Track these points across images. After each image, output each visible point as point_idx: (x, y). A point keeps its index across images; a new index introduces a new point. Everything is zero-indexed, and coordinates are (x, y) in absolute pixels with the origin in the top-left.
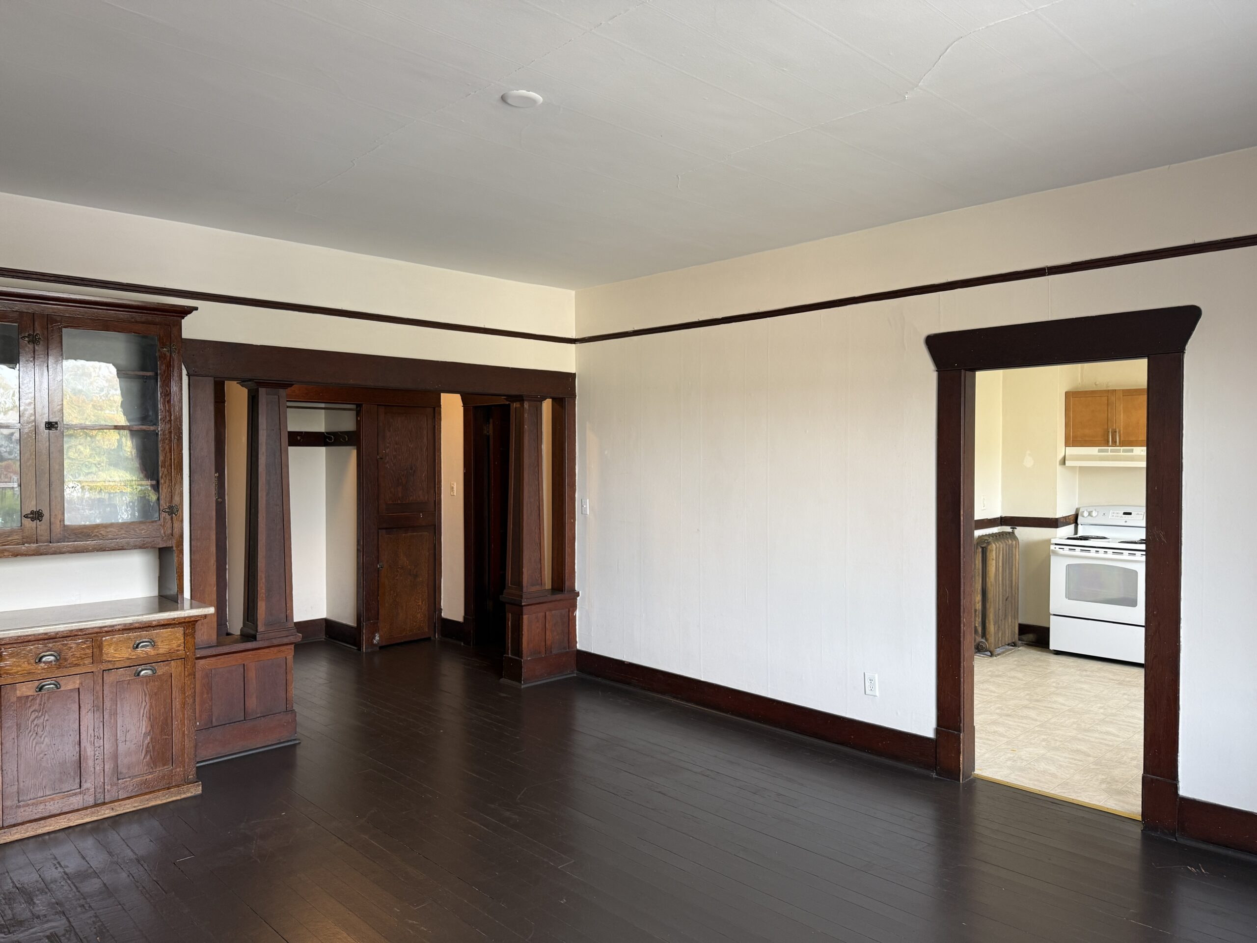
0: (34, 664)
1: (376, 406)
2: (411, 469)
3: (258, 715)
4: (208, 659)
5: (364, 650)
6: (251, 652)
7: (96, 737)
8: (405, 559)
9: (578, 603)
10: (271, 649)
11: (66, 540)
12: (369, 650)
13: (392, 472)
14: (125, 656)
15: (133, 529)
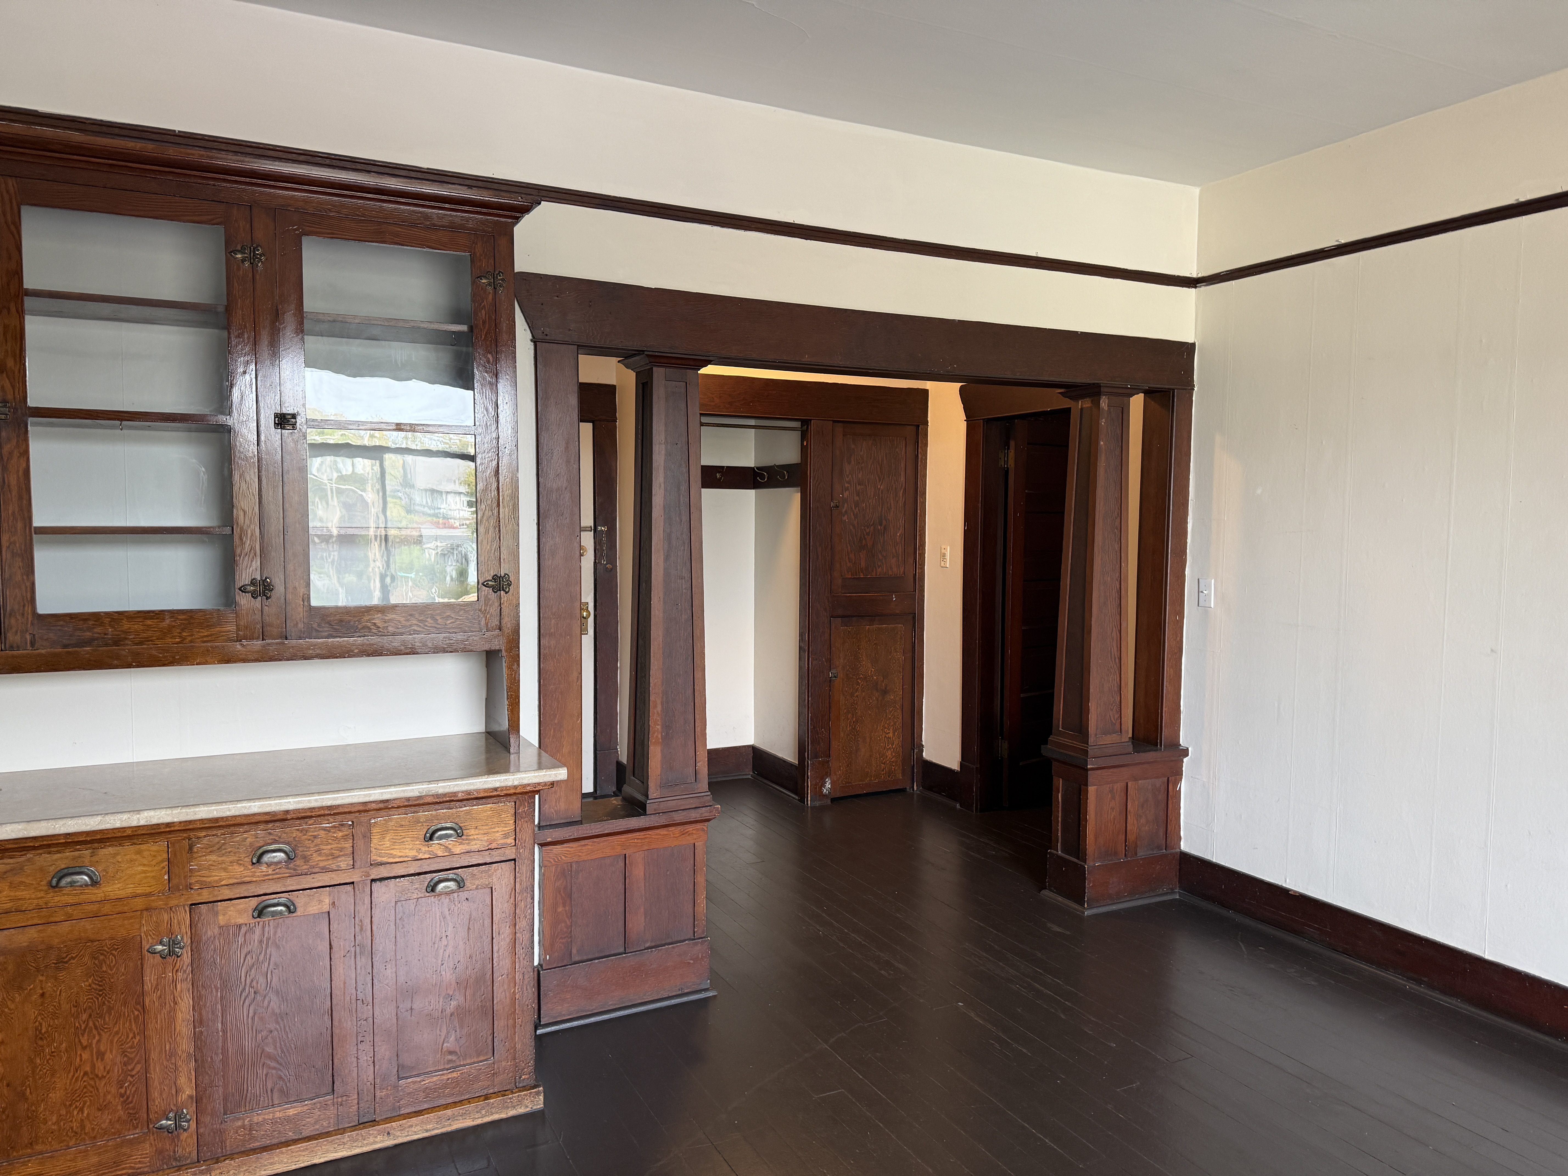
0: (250, 867)
1: (831, 422)
2: (881, 525)
3: (647, 945)
4: (565, 845)
5: (809, 802)
6: (638, 834)
7: (359, 1002)
8: (869, 665)
9: (1184, 769)
10: (671, 829)
11: (314, 634)
12: (817, 804)
13: (851, 527)
14: (410, 855)
15: (433, 618)
